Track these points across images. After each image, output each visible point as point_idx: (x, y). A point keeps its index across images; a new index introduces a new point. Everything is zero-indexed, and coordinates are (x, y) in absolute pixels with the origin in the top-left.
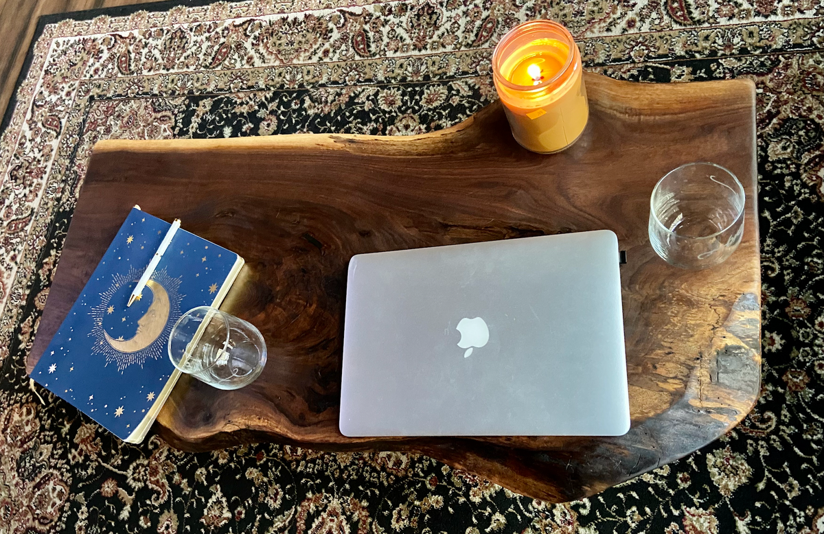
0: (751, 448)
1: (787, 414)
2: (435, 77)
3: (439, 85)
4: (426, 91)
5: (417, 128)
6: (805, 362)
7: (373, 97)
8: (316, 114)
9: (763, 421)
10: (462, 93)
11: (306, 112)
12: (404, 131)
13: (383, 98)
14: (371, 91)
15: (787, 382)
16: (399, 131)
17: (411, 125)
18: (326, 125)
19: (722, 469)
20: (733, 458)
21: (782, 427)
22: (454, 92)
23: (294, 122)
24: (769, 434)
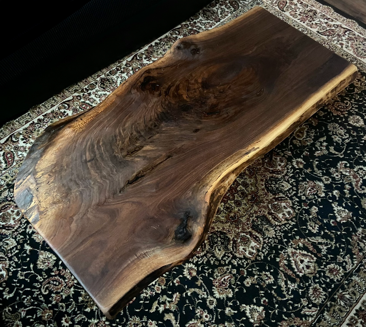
0: (44, 275)
1: (40, 299)
2: (330, 304)
3: (322, 302)
4: (324, 293)
5: (303, 271)
6: (49, 325)
7: (344, 265)
8: (357, 231)
9: (47, 288)
10: (306, 309)
11: (362, 227)
12: (306, 264)
13: (338, 269)
14: (349, 267)
16: (308, 262)
17: (307, 270)
18: (343, 231)
19: (48, 259)
20: (47, 266)
21: (39, 292)
22: (310, 305)
23: (360, 218)
24: (42, 285)
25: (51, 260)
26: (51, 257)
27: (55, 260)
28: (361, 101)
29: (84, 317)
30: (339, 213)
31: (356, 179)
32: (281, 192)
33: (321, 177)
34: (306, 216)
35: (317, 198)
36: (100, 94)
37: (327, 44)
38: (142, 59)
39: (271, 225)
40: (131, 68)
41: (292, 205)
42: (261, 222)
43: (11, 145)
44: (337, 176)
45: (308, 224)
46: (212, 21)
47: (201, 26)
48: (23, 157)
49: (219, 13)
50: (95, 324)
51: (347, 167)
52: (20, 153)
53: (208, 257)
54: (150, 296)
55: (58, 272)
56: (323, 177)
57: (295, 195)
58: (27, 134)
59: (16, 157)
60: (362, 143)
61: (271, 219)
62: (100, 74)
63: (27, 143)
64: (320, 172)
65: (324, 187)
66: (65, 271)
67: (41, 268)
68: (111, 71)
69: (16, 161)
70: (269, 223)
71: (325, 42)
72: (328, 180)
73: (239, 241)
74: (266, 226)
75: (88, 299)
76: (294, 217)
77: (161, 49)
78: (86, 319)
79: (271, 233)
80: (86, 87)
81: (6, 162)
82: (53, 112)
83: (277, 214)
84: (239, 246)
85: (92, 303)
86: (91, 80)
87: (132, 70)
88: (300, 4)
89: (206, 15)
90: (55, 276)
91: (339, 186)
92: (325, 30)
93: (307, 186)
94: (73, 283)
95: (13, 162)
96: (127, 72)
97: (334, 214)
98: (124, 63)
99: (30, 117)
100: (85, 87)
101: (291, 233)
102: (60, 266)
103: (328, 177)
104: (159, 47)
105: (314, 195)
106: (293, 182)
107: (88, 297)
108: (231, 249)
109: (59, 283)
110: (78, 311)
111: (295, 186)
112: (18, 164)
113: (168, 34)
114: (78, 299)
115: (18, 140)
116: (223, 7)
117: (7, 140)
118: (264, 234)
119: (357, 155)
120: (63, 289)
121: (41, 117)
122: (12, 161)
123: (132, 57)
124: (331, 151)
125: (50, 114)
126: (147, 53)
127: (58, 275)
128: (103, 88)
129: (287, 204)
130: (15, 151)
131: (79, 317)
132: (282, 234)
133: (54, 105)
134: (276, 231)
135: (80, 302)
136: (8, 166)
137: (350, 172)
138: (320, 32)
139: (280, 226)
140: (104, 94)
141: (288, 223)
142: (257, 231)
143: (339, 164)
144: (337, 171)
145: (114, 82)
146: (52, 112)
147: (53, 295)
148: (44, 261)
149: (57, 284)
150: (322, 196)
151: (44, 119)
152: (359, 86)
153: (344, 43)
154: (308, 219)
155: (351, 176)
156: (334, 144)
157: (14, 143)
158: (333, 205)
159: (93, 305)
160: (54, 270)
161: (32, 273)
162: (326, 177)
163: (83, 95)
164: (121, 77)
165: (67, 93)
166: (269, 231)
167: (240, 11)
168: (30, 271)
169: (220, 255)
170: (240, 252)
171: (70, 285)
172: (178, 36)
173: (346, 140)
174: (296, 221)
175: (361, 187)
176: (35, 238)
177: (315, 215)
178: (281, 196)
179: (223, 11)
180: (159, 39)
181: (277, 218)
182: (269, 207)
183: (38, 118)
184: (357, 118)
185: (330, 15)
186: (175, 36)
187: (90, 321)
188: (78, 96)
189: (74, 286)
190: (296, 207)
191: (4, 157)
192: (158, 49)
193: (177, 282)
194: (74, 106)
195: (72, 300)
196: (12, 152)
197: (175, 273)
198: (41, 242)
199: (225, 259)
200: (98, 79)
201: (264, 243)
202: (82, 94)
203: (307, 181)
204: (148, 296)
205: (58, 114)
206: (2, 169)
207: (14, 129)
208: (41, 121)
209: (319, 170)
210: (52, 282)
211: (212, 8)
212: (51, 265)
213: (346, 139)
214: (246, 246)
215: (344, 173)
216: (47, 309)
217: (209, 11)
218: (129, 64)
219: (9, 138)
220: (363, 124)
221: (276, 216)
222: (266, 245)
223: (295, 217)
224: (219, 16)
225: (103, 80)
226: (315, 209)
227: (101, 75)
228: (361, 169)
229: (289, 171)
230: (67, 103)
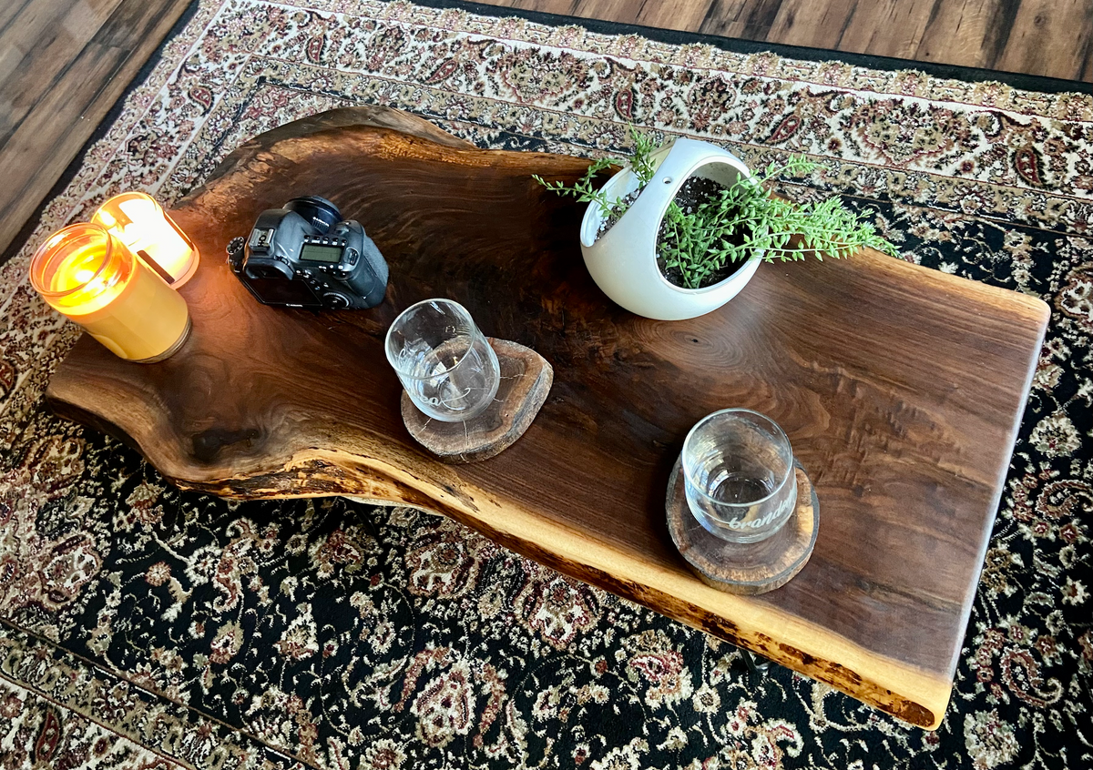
0: (1023, 718)
1: (1078, 688)
9: (1045, 688)
15: (1083, 648)
19: (982, 737)
20: (999, 727)
21: (1067, 702)
24: (1049, 707)
25: (980, 725)
26: (973, 732)
27: (974, 715)
29: (1036, 558)
50: (1032, 526)
55: (995, 688)
66: (978, 670)
67: (1013, 739)
78: (1036, 551)
85: (995, 560)
90: (1005, 688)
94: (990, 630)
102: (978, 691)
109: (1014, 665)
114: (1013, 594)
120: (1021, 647)
127: (1000, 683)
131: (1044, 570)
135: (1016, 588)
147: (1049, 664)
148: (993, 744)
149: (1018, 669)
159: (999, 554)
160: (996, 701)
161: (1042, 754)
168: (1040, 763)
171: (998, 636)
210: (1024, 687)
212: (991, 717)
216: (1085, 654)
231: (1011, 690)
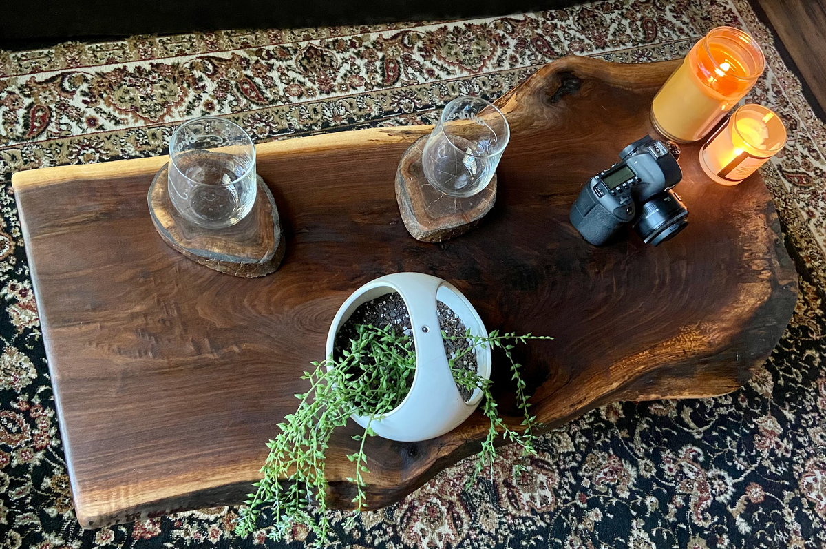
25: (24, 376)
26: (27, 369)
27: (31, 379)
28: (789, 346)
29: (38, 522)
30: (637, 544)
31: (701, 492)
32: (550, 451)
33: (638, 457)
34: (573, 520)
35: (611, 496)
36: (291, 78)
37: (784, 200)
38: (413, 48)
39: (498, 508)
40: (380, 55)
41: (556, 487)
42: (482, 492)
43: (55, 93)
44: (671, 470)
45: (569, 538)
46: (589, 39)
47: (563, 39)
48: (68, 132)
49: (612, 30)
50: (52, 546)
51: (698, 462)
52: (65, 119)
53: (345, 516)
54: (192, 541)
56: (643, 459)
57: (574, 470)
58: (100, 86)
59: (53, 124)
60: (748, 428)
61: (504, 495)
62: (312, 36)
63: (90, 105)
64: (643, 448)
65: (636, 479)
66: (43, 412)
68: (337, 41)
69: (49, 134)
70: (497, 502)
71: (782, 195)
72: (650, 470)
73: (422, 510)
74: (488, 505)
75: (63, 490)
76: (549, 513)
77: (461, 46)
78: (40, 529)
79: (490, 523)
80: (271, 48)
81: (26, 126)
82: (175, 66)
83: (521, 492)
84: (415, 521)
85: (67, 501)
86: (287, 38)
87: (381, 60)
88: (776, 93)
89: (584, 22)
90: (18, 411)
91: (665, 491)
92: (794, 170)
93: (604, 463)
94: (47, 444)
95: (42, 132)
96: (370, 59)
97: (627, 541)
98: (374, 36)
99: (124, 53)
100: (267, 48)
101: (528, 541)
102: (36, 396)
103: (651, 465)
104: (459, 41)
105: (608, 485)
106: (583, 443)
107: (64, 486)
108: (399, 519)
109: (19, 431)
110: (31, 504)
111: (581, 452)
112: (52, 142)
113: (489, 21)
114: (42, 481)
115: (74, 92)
116: (625, 22)
117: (52, 79)
118: (474, 519)
119: (727, 447)
120: (19, 447)
121: (146, 65)
122: (40, 130)
123: (394, 32)
124: (682, 416)
125: (168, 69)
126: (429, 40)
127: (23, 412)
128: (305, 68)
129: (550, 480)
130: (58, 111)
131: (27, 517)
132: (511, 535)
133: (186, 55)
134: (501, 523)
135: (42, 487)
136: (26, 136)
137: (697, 474)
138: (783, 169)
139: (514, 518)
140: (299, 82)
141: (531, 519)
142: (465, 508)
143: (684, 449)
144: (674, 461)
145: (332, 66)
146: (173, 66)
148: (9, 370)
149: (14, 430)
150: (622, 495)
151: (150, 72)
152: (801, 314)
153: (817, 214)
154: (574, 528)
155: (695, 483)
156: (695, 406)
157: (63, 94)
158: (634, 523)
160: (20, 398)
162: (648, 462)
163: (257, 62)
164: (353, 64)
165: (224, 40)
166: (488, 516)
167: (654, 49)
169: (372, 522)
170: (412, 534)
171: (39, 444)
172: (507, 36)
173: (721, 409)
174: (549, 521)
175: (702, 513)
176: (12, 313)
177: (591, 528)
178: (546, 459)
179: (620, 31)
180: (467, 22)
181: (516, 500)
182: (511, 470)
183: (138, 64)
184: (763, 375)
185: (819, 144)
186: (501, 33)
187: (47, 536)
188: (246, 58)
189: (47, 450)
190: (564, 495)
191: (28, 113)
192: (456, 42)
193: (259, 538)
194: (226, 75)
195: (29, 476)
196: (50, 109)
197: (265, 516)
198: (21, 327)
199: (376, 533)
200: (304, 44)
201: (468, 536)
202: (255, 58)
203: (609, 454)
204: (187, 537)
205: (184, 76)
206: (12, 135)
207: (76, 63)
208: (141, 74)
209: (642, 442)
211: (602, 13)
212: (18, 386)
213: (722, 406)
214: (430, 527)
215: (686, 470)
217: (594, 16)
218: (382, 45)
219: (57, 76)
220: (771, 392)
221: (517, 494)
222: (469, 542)
223: (551, 515)
224: (607, 37)
225: (313, 52)
226: (597, 515)
227: (312, 39)
228: (722, 478)
229: (585, 417)
230: (215, 62)
231: (13, 413)
